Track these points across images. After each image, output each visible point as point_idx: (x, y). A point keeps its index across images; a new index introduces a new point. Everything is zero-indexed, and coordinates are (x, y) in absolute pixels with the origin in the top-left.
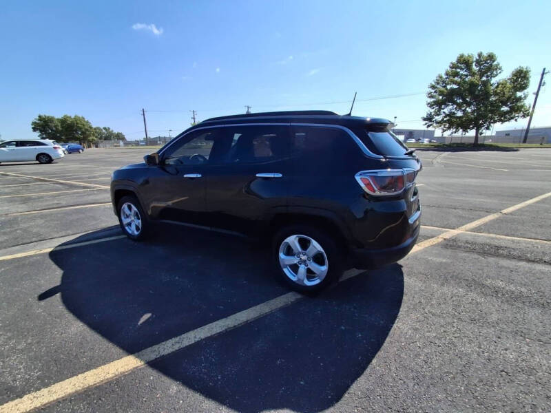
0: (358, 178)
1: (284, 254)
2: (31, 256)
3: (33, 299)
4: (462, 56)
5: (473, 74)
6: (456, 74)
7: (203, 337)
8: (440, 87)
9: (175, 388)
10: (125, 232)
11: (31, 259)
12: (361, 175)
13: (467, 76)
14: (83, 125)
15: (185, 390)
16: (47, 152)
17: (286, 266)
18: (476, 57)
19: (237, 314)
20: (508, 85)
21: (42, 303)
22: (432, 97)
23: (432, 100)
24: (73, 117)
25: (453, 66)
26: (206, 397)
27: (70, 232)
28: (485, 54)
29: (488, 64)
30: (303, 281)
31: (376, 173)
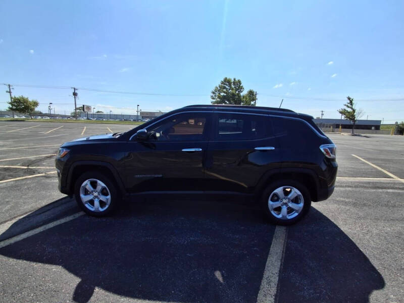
4: (226, 78)
5: (232, 89)
6: (225, 88)
8: (217, 94)
13: (229, 89)
18: (233, 80)
20: (247, 97)
22: (213, 98)
23: (214, 100)
25: (222, 83)
28: (237, 80)
29: (238, 85)
30: (286, 216)
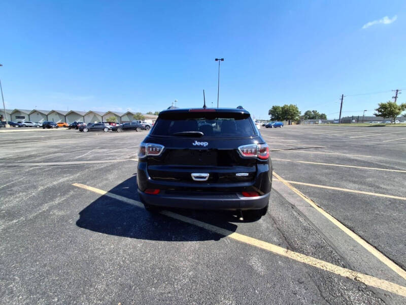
14: (294, 110)
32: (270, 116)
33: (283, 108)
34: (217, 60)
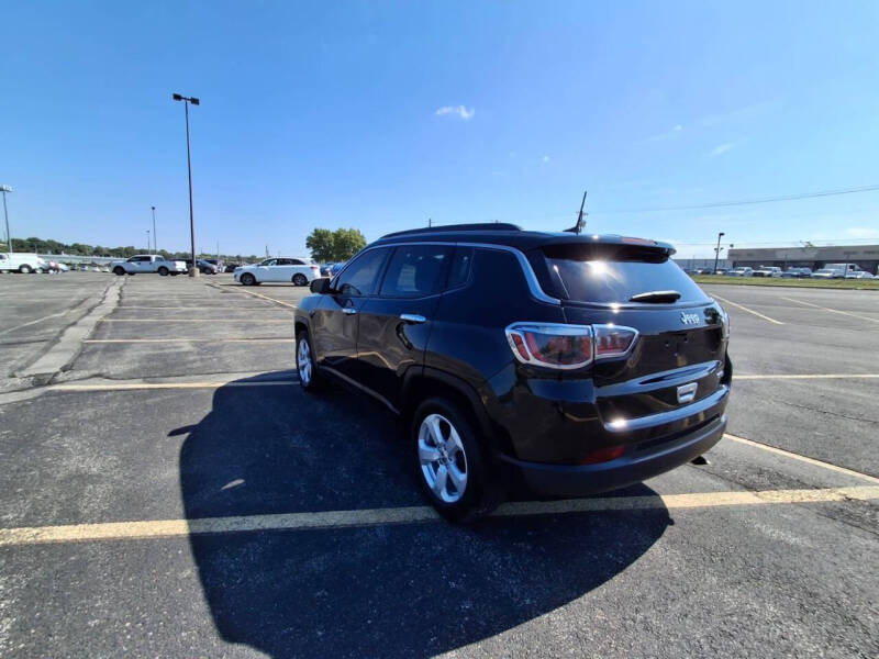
0: (508, 332)
1: (425, 442)
2: (201, 388)
3: (164, 434)
7: (267, 527)
9: (189, 572)
10: (299, 378)
11: (200, 391)
12: (513, 328)
14: (357, 240)
15: (195, 579)
16: (304, 273)
17: (426, 463)
19: (331, 513)
21: (169, 438)
24: (348, 230)
26: (206, 596)
27: (255, 368)
30: (440, 491)
31: (537, 327)
32: (311, 250)
33: (337, 236)
34: (177, 97)
